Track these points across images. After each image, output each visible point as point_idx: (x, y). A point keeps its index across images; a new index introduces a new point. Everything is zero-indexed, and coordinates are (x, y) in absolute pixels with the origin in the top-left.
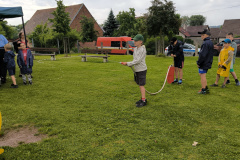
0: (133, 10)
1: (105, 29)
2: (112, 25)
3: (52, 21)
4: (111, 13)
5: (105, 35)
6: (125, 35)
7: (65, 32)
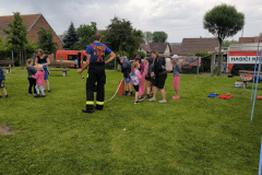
0: (94, 24)
1: (65, 41)
2: (73, 37)
3: (8, 33)
4: (72, 26)
6: (85, 48)
7: (21, 44)
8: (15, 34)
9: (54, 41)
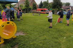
0: (48, 1)
1: (39, 6)
2: (41, 5)
3: (24, 4)
5: (39, 8)
6: (45, 8)
7: (28, 7)
8: (26, 4)
9: (36, 6)
